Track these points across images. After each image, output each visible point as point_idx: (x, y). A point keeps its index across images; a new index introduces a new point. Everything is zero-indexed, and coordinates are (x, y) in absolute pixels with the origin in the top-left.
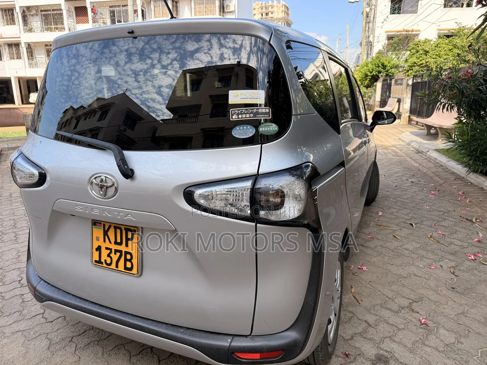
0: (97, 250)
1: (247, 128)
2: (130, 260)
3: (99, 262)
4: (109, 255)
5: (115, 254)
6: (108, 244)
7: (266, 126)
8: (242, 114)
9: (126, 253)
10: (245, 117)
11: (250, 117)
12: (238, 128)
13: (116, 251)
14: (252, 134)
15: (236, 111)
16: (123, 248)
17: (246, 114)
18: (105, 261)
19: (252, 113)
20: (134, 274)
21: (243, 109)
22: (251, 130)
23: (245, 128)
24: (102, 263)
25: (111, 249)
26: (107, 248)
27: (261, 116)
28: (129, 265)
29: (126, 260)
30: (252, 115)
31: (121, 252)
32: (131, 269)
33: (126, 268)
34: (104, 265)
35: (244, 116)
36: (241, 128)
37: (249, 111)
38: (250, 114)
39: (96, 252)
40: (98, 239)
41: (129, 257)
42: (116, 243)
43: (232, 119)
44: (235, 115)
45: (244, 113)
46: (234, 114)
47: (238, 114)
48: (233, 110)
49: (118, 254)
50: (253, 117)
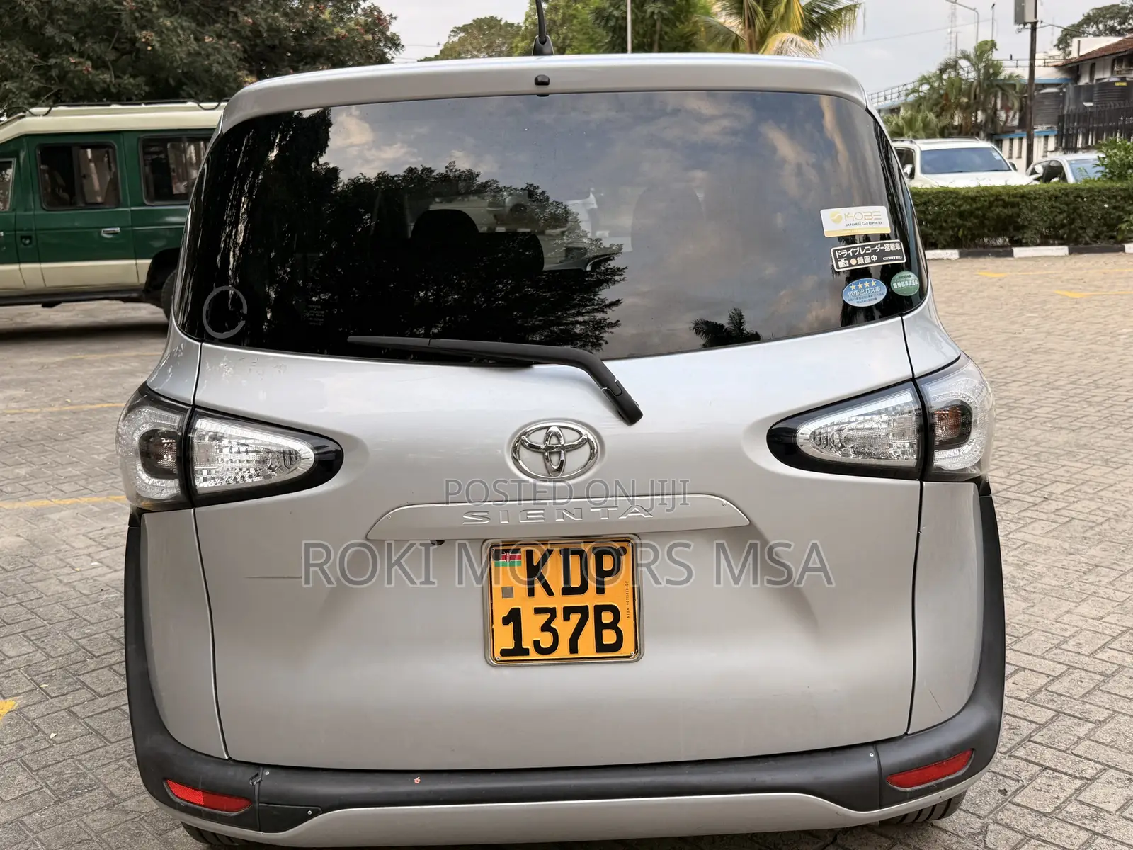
0: (506, 621)
1: (870, 285)
2: (613, 626)
3: (519, 650)
4: (546, 627)
5: (566, 618)
6: (542, 599)
7: (902, 277)
8: (856, 257)
9: (599, 610)
10: (862, 262)
11: (872, 262)
12: (853, 287)
13: (568, 612)
14: (883, 297)
15: (843, 252)
16: (590, 599)
17: (863, 256)
18: (537, 644)
19: (874, 253)
20: (628, 657)
21: (856, 247)
22: (878, 289)
23: (867, 284)
24: (526, 652)
25: (552, 611)
26: (538, 611)
27: (890, 258)
28: (609, 637)
29: (600, 627)
30: (875, 258)
31: (583, 610)
32: (618, 645)
33: (601, 647)
34: (533, 655)
35: (860, 260)
36: (860, 286)
37: (868, 250)
38: (870, 255)
39: (506, 627)
40: (508, 592)
41: (607, 618)
42: (567, 591)
43: (838, 268)
44: (843, 260)
45: (860, 255)
46: (841, 257)
47: (849, 258)
48: (838, 250)
49: (575, 618)
50: (877, 262)
